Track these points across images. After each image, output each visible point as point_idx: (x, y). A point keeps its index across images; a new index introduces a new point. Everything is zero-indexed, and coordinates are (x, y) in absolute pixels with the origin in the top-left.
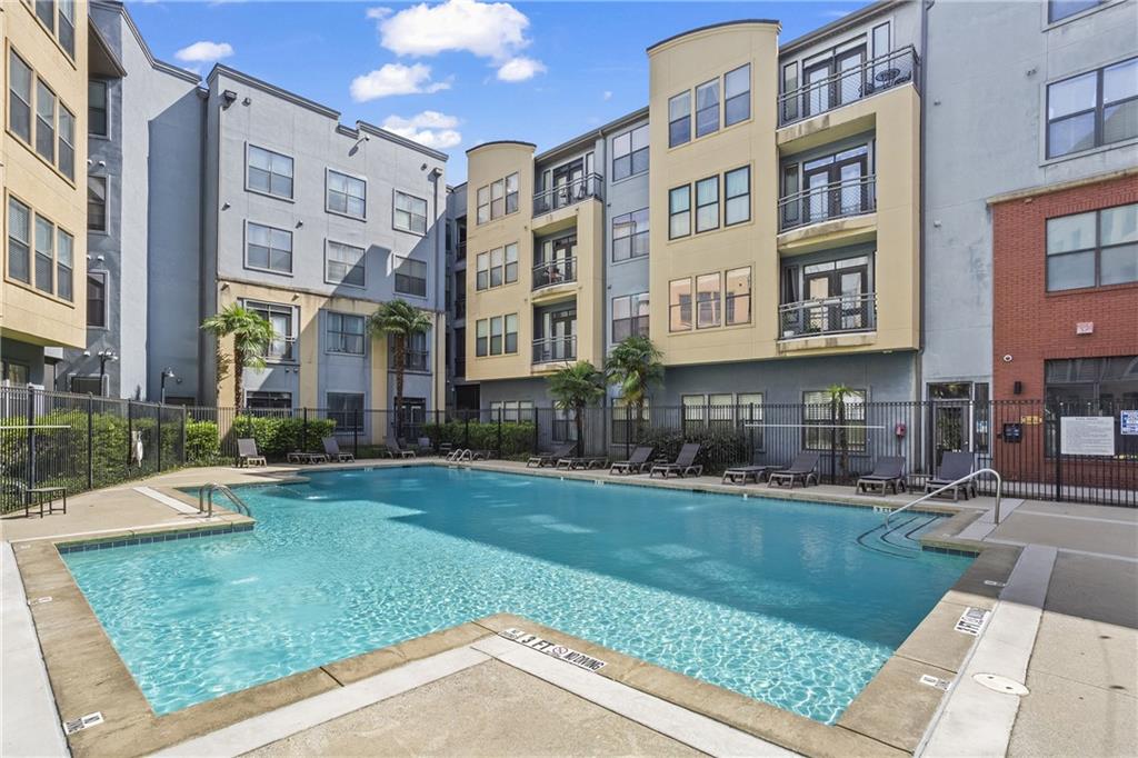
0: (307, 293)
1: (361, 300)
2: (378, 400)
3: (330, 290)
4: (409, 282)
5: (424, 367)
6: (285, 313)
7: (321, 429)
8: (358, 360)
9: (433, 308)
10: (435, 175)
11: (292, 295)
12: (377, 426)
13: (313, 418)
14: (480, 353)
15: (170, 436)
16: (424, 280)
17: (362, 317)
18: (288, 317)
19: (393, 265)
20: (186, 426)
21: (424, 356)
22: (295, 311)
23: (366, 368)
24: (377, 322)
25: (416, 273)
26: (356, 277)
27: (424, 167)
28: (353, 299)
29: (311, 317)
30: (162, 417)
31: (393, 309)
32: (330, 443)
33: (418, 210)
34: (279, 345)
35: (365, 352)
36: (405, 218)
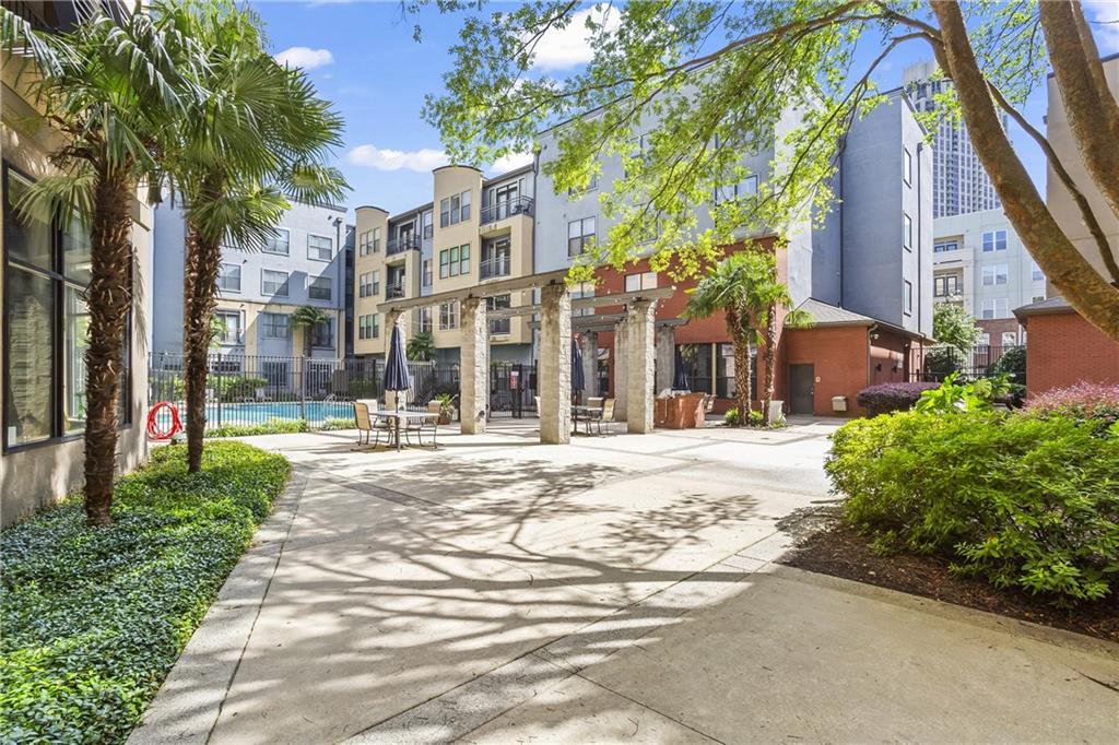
0: (250, 302)
1: (285, 304)
2: (296, 367)
3: (267, 300)
4: (319, 292)
5: (329, 345)
6: (236, 315)
7: (255, 384)
8: (284, 342)
9: (336, 307)
10: (338, 222)
11: (240, 304)
12: (296, 382)
13: (251, 377)
14: (361, 337)
15: (166, 387)
16: (330, 290)
17: (286, 315)
18: (238, 317)
19: (309, 282)
20: (175, 382)
21: (330, 338)
22: (242, 313)
23: (289, 347)
24: (294, 319)
25: (325, 286)
26: (284, 291)
27: (330, 218)
28: (280, 305)
29: (252, 320)
30: (161, 377)
31: (304, 311)
32: (260, 392)
33: (326, 245)
34: (232, 334)
35: (289, 337)
36: (317, 252)
